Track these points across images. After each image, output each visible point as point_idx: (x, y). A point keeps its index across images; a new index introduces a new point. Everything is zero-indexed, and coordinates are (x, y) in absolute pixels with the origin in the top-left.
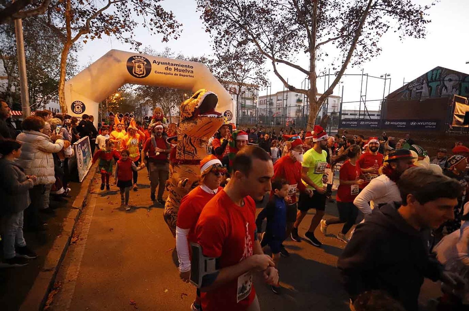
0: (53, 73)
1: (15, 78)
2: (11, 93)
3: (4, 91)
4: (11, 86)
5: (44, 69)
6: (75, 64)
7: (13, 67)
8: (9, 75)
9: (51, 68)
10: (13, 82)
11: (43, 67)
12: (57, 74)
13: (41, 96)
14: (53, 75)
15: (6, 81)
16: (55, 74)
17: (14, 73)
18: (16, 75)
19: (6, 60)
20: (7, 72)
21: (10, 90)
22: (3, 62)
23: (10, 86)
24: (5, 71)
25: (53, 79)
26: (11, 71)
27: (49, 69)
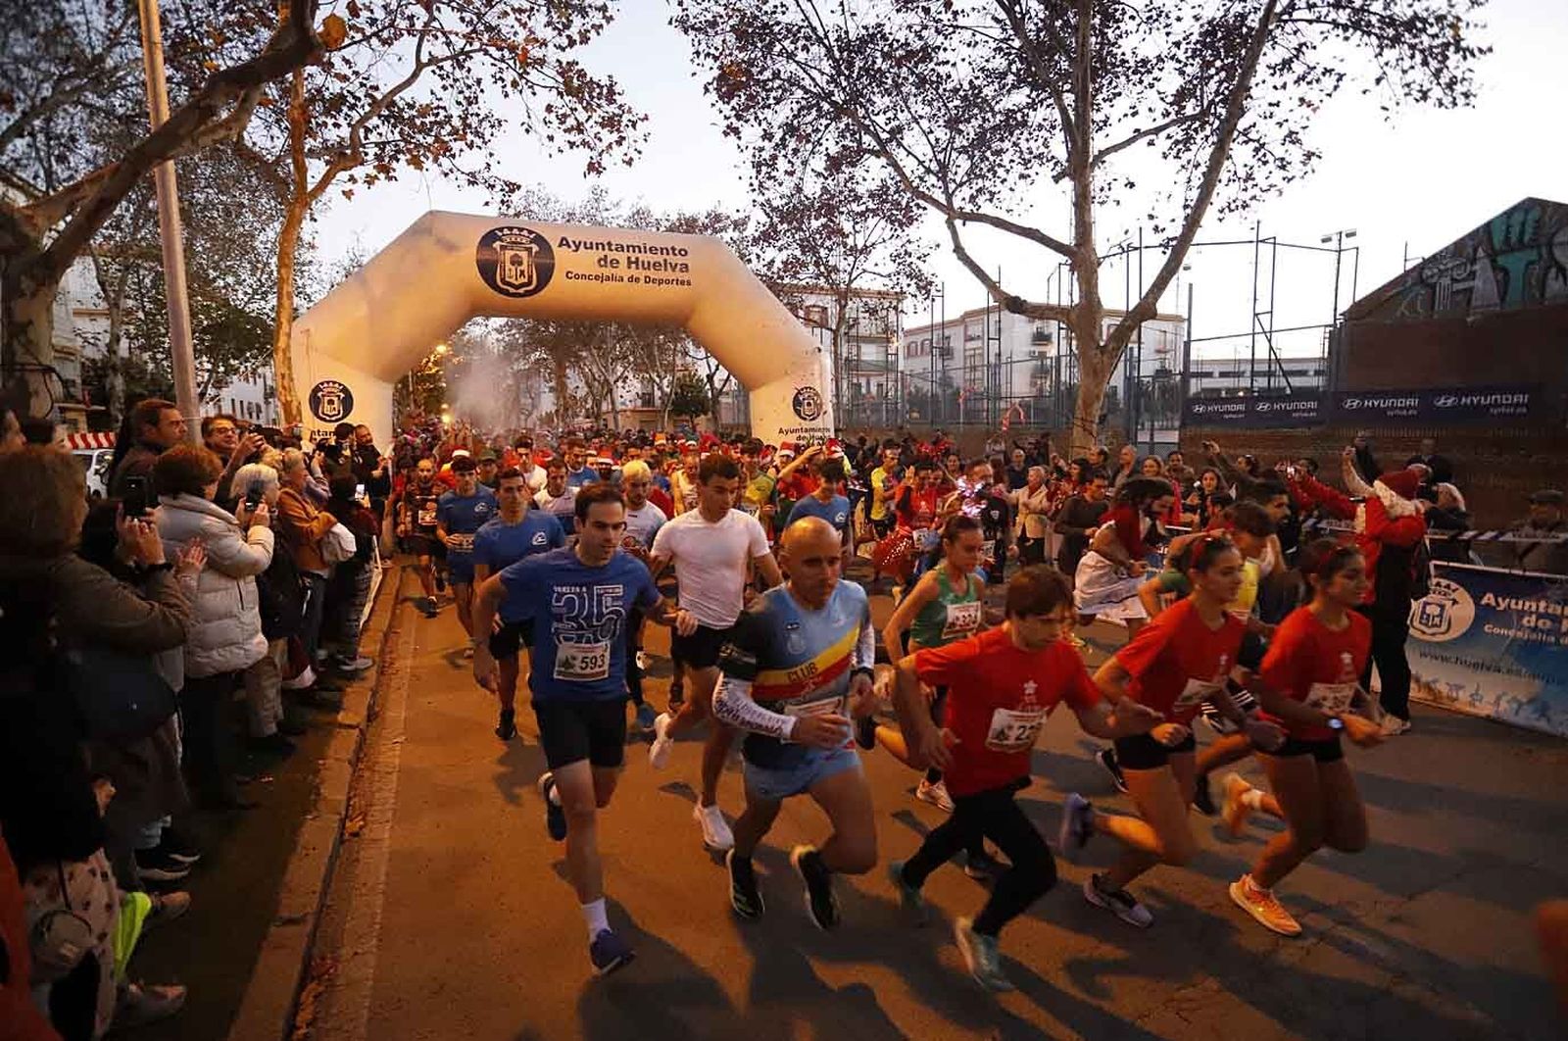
0: (243, 291)
1: (129, 312)
2: (119, 362)
3: (98, 357)
4: (118, 340)
5: (214, 280)
6: (307, 256)
7: (123, 281)
8: (114, 305)
9: (236, 275)
10: (124, 327)
11: (212, 274)
12: (255, 292)
13: (209, 366)
14: (241, 296)
15: (103, 324)
16: (246, 293)
17: (128, 297)
18: (130, 303)
19: (101, 259)
20: (107, 298)
21: (115, 352)
22: (93, 266)
23: (116, 339)
24: (102, 294)
25: (242, 311)
26: (118, 293)
27: (230, 280)
